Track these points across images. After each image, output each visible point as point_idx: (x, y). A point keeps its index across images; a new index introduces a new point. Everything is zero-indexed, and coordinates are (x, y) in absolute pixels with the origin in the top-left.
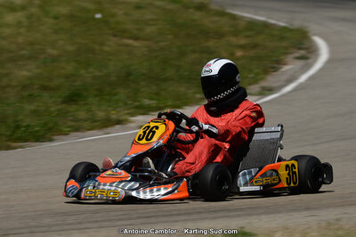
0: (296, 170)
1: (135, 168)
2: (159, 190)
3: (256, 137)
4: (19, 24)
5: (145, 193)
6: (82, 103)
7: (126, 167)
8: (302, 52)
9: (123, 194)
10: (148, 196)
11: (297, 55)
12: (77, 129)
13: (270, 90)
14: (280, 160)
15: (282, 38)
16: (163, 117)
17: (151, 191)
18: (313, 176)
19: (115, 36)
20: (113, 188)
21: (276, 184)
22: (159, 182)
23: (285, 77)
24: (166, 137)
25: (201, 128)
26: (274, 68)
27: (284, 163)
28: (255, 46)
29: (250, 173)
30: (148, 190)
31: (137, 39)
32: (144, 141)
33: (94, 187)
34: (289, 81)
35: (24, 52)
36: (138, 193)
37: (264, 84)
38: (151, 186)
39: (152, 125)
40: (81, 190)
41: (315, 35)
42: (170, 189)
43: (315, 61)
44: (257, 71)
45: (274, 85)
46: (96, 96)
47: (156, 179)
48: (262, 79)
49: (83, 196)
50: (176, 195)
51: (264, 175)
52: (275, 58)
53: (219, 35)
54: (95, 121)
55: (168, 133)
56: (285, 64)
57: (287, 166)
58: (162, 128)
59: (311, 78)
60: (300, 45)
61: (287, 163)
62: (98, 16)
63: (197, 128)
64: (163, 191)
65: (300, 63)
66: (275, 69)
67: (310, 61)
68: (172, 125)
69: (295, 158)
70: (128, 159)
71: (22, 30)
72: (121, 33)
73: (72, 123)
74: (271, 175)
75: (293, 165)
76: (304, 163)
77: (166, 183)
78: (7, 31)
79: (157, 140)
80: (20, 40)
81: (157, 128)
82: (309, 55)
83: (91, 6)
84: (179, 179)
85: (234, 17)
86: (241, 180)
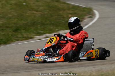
0: (98, 52)
1: (47, 51)
2: (54, 59)
3: (85, 42)
5: (50, 59)
6: (19, 32)
7: (44, 51)
9: (43, 60)
10: (51, 60)
11: (89, 16)
12: (18, 40)
14: (93, 49)
15: (84, 11)
16: (56, 35)
17: (52, 59)
18: (103, 54)
19: (30, 10)
20: (40, 58)
21: (92, 57)
22: (54, 56)
23: (85, 23)
24: (56, 42)
25: (68, 39)
27: (94, 50)
28: (75, 13)
29: (83, 53)
30: (51, 58)
31: (37, 11)
32: (49, 43)
33: (34, 58)
34: (86, 25)
35: (1, 16)
36: (48, 59)
38: (52, 57)
39: (52, 38)
40: (29, 59)
41: (95, 10)
42: (58, 58)
43: (94, 18)
46: (24, 30)
47: (53, 55)
49: (30, 60)
50: (60, 60)
51: (88, 54)
53: (64, 10)
54: (24, 38)
55: (57, 41)
56: (85, 19)
57: (95, 51)
58: (55, 39)
59: (93, 24)
60: (90, 13)
61: (95, 50)
62: (24, 4)
63: (66, 39)
64: (56, 59)
65: (90, 19)
66: (82, 21)
68: (58, 38)
69: (98, 49)
70: (44, 49)
72: (32, 9)
73: (16, 38)
74: (90, 54)
75: (97, 51)
76: (101, 50)
77: (56, 57)
79: (54, 43)
81: (54, 39)
82: (93, 16)
84: (61, 55)
85: (68, 4)
86: (80, 56)
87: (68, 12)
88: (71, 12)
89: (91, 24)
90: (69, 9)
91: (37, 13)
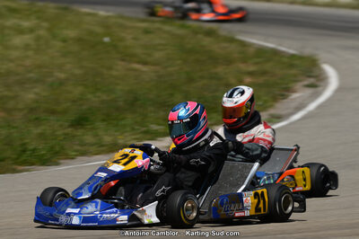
4: (27, 47)
6: (89, 127)
8: (311, 80)
11: (306, 83)
12: (83, 154)
13: (279, 118)
15: (292, 66)
19: (123, 60)
23: (293, 105)
26: (283, 95)
28: (264, 73)
31: (145, 63)
34: (298, 109)
35: (31, 75)
37: (272, 111)
41: (325, 63)
43: (324, 89)
44: (265, 98)
45: (283, 112)
46: (104, 120)
48: (271, 106)
52: (284, 86)
53: (229, 61)
54: (103, 146)
56: (294, 92)
59: (320, 107)
60: (309, 72)
65: (309, 91)
66: (284, 97)
67: (320, 89)
71: (30, 53)
72: (127, 57)
73: (79, 148)
78: (15, 54)
80: (28, 62)
82: (321, 84)
83: (98, 30)
85: (243, 44)
87: (243, 67)
88: (252, 68)
89: (312, 106)
90: (244, 61)
91: (145, 68)
